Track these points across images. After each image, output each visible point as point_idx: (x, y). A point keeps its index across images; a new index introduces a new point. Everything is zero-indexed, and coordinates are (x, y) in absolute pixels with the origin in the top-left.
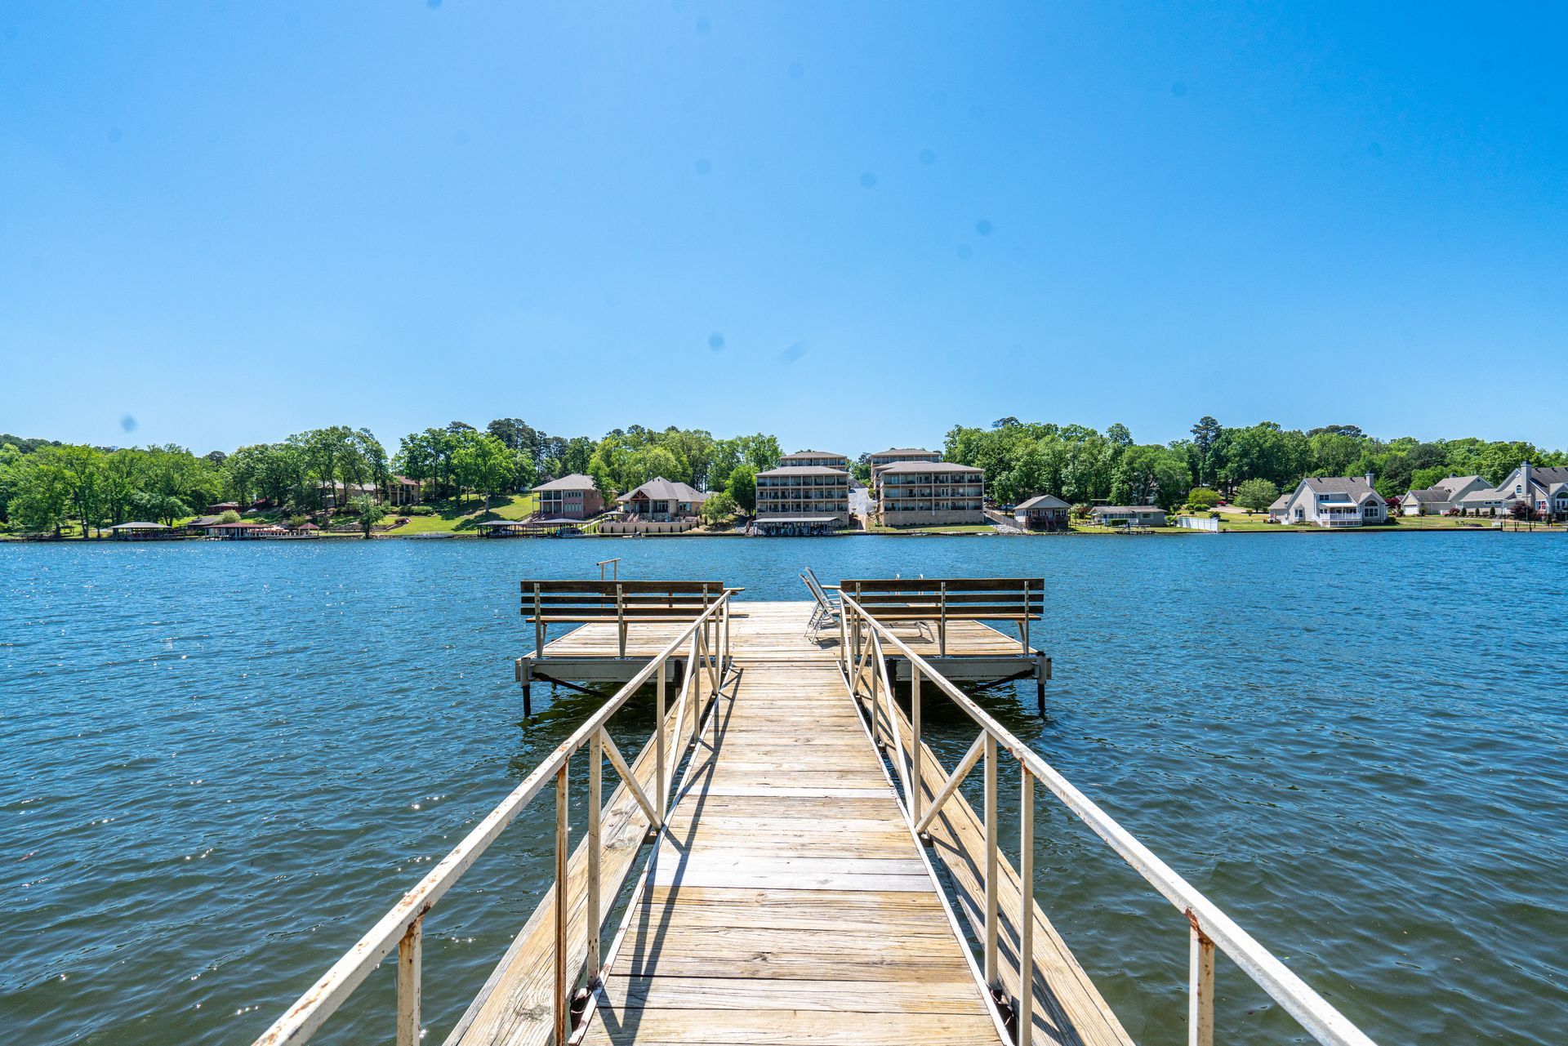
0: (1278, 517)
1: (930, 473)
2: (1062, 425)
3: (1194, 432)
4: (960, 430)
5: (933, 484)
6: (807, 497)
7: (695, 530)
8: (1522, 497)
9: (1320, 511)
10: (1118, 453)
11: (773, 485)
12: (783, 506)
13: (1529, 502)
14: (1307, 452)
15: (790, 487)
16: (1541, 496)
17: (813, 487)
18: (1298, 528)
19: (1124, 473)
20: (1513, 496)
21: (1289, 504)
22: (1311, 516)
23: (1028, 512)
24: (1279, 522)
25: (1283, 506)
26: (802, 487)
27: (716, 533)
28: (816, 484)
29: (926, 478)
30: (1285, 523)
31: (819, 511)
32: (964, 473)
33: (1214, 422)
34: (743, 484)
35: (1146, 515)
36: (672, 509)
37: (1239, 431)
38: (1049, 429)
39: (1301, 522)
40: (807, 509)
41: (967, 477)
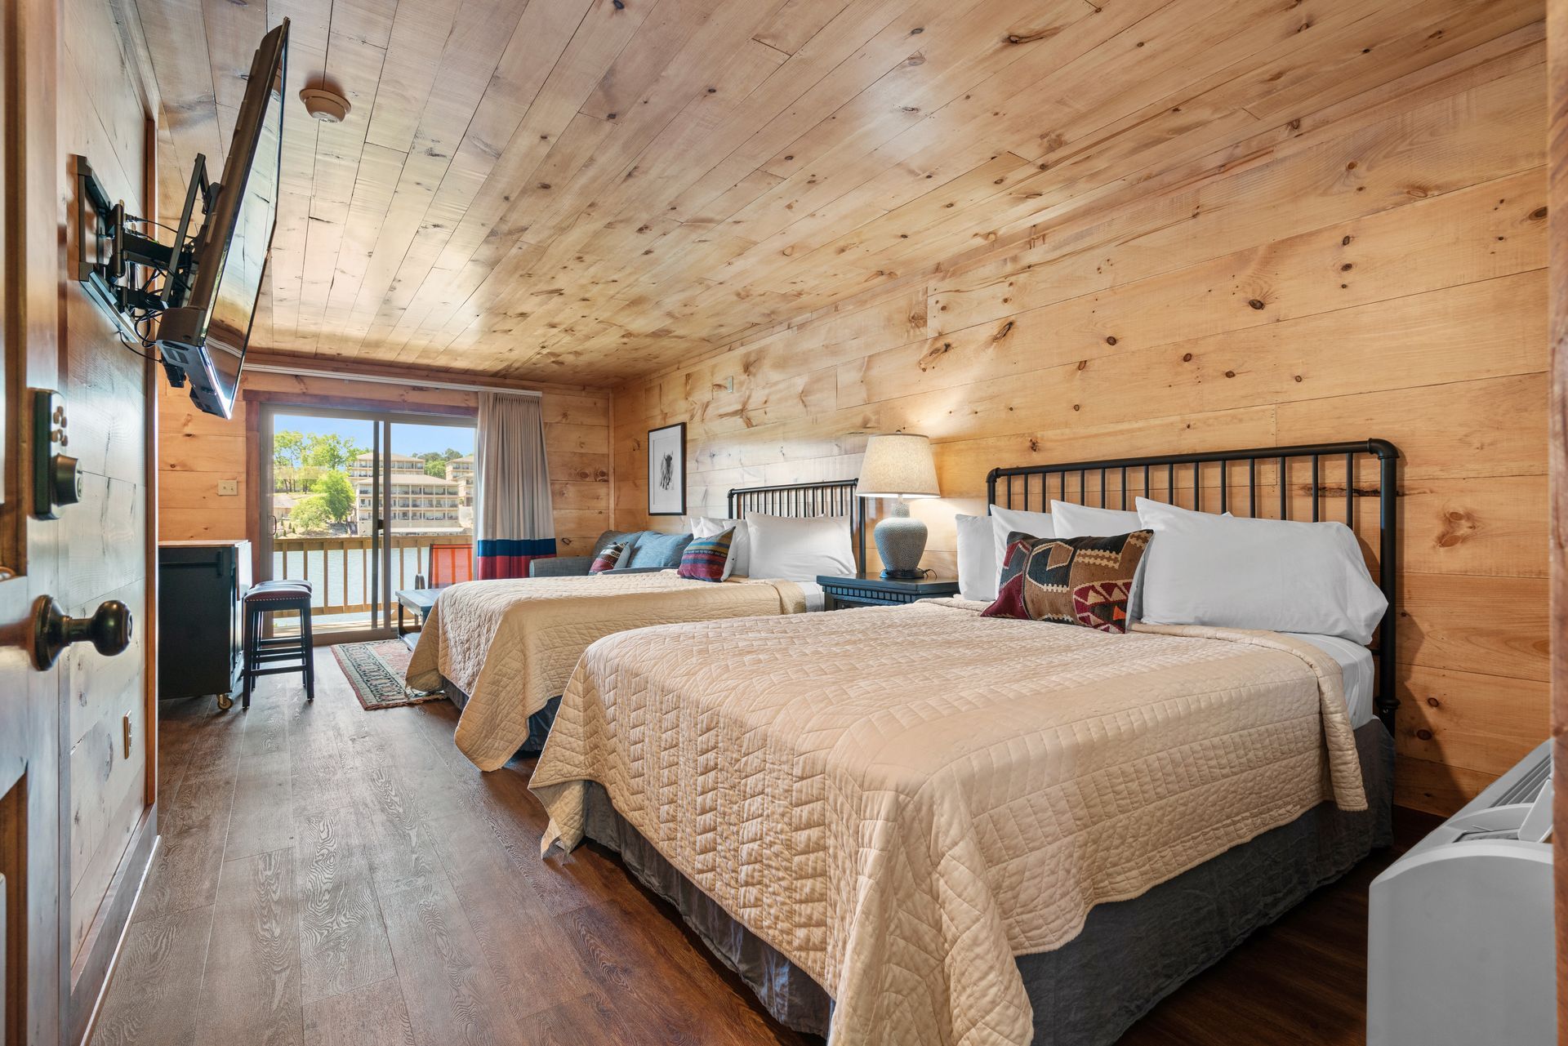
6: (414, 506)
17: (422, 496)
26: (410, 496)
28: (425, 493)
31: (428, 521)
34: (336, 490)
40: (415, 518)
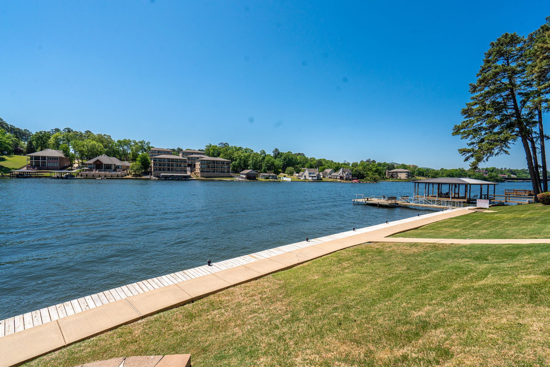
0: (300, 177)
1: (215, 161)
2: (244, 147)
3: (273, 152)
4: (210, 146)
5: (216, 164)
6: (172, 166)
7: (127, 177)
8: (341, 175)
9: (309, 177)
10: (264, 158)
11: (159, 161)
12: (163, 169)
13: (342, 176)
14: (296, 159)
15: (166, 162)
16: (344, 175)
17: (175, 163)
18: (306, 180)
19: (266, 164)
20: (340, 175)
21: (303, 174)
22: (308, 178)
23: (246, 174)
24: (300, 179)
25: (301, 175)
26: (171, 162)
27: (137, 178)
29: (213, 162)
30: (302, 179)
31: (177, 171)
32: (225, 161)
33: (278, 150)
34: (145, 160)
35: (273, 176)
36: (113, 168)
37: (284, 153)
38: (240, 148)
39: (305, 179)
40: (172, 170)
41: (225, 163)
